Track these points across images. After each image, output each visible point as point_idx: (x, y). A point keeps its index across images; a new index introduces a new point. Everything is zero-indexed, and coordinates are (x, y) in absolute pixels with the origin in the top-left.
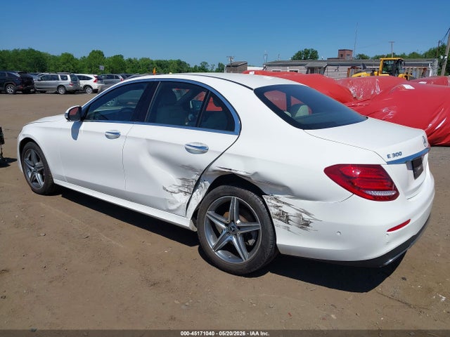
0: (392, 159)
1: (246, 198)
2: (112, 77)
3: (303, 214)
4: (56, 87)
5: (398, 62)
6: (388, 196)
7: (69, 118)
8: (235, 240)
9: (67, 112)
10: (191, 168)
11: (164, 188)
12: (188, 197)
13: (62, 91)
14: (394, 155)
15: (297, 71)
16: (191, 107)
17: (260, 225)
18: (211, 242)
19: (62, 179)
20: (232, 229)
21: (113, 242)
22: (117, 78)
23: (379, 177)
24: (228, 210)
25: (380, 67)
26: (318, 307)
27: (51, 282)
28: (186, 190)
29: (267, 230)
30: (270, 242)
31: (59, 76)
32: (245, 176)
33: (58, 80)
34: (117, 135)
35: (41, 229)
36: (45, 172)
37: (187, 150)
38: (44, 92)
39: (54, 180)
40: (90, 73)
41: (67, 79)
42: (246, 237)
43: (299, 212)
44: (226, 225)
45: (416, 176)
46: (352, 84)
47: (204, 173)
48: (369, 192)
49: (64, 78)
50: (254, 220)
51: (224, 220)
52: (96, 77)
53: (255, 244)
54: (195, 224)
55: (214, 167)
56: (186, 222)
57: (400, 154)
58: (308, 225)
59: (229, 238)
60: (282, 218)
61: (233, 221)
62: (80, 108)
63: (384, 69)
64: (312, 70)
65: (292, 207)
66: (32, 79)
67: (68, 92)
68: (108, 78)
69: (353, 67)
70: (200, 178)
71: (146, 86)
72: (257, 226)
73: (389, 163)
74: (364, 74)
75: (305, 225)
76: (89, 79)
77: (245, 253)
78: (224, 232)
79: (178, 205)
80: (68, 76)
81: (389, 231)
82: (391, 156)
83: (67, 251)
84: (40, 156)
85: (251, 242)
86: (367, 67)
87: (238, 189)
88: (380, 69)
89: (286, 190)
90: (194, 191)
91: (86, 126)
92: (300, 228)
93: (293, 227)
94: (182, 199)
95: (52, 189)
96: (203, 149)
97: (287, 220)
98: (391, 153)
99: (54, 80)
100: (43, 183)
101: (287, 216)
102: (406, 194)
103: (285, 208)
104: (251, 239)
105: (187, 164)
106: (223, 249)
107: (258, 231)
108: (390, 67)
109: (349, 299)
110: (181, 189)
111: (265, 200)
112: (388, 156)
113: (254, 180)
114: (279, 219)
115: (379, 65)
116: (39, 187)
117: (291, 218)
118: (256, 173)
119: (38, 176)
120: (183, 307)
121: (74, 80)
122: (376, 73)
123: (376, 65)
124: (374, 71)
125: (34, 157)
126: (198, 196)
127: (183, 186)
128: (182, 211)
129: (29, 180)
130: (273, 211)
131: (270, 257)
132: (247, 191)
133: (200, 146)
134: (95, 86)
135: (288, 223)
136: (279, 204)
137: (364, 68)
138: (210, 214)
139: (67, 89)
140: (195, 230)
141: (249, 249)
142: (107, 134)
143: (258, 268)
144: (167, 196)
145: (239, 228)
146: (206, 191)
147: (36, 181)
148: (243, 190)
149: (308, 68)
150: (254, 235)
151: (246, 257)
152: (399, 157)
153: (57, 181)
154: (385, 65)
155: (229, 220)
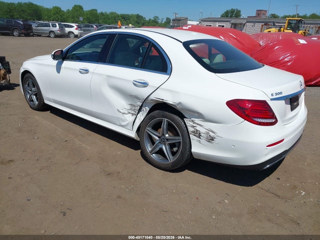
0: (275, 97)
1: (173, 120)
2: (88, 26)
3: (210, 132)
4: (48, 32)
5: (300, 21)
6: (269, 123)
7: (54, 57)
8: (164, 148)
9: (53, 53)
10: (136, 97)
11: (118, 110)
12: (135, 117)
13: (52, 35)
14: (276, 94)
15: (223, 26)
16: (141, 51)
17: (181, 138)
18: (149, 148)
19: (50, 100)
20: (163, 140)
21: (84, 145)
22: (92, 27)
23: (265, 109)
24: (161, 127)
25: (286, 25)
26: (217, 195)
27: (41, 169)
28: (133, 112)
29: (186, 142)
30: (188, 150)
31: (50, 24)
32: (173, 105)
33: (50, 27)
34: (87, 71)
35: (35, 134)
36: (39, 95)
37: (134, 84)
38: (40, 36)
39: (45, 100)
40: (73, 22)
41: (56, 27)
42: (172, 146)
43: (207, 131)
44: (159, 137)
45: (292, 109)
46: (262, 38)
47: (145, 101)
48: (256, 120)
49: (54, 26)
50: (178, 135)
51: (157, 134)
52: (77, 26)
53: (177, 151)
54: (138, 135)
55: (152, 97)
56: (132, 134)
57: (281, 93)
58: (213, 140)
59: (160, 146)
60: (196, 135)
61: (164, 135)
62: (62, 51)
63: (289, 26)
64: (235, 25)
65: (203, 127)
66: (31, 25)
67: (57, 36)
68: (85, 27)
69: (266, 24)
70: (142, 104)
71: (107, 37)
72: (180, 139)
73: (272, 99)
74: (273, 30)
75: (211, 139)
76: (72, 27)
77: (171, 156)
78: (157, 142)
79: (127, 122)
80: (57, 24)
81: (267, 146)
82: (274, 94)
83: (52, 150)
84: (35, 84)
85: (175, 149)
86: (276, 24)
87: (167, 113)
88: (286, 26)
89: (200, 116)
90: (138, 113)
91: (66, 64)
92: (208, 141)
93: (203, 141)
94: (130, 118)
95: (44, 107)
96: (145, 85)
97: (199, 136)
98: (274, 93)
99: (47, 27)
100: (37, 103)
101: (200, 133)
102: (283, 122)
104: (175, 147)
105: (134, 94)
106: (156, 153)
107: (180, 142)
108: (293, 25)
109: (239, 191)
110: (130, 111)
111: (186, 121)
112: (272, 95)
113: (178, 107)
114: (194, 135)
115: (285, 23)
116: (34, 105)
117: (202, 134)
118: (180, 103)
119: (34, 98)
120: (127, 190)
121: (61, 27)
122: (282, 29)
123: (282, 23)
124: (281, 28)
125: (31, 85)
126: (141, 117)
127: (131, 109)
128: (130, 127)
129: (28, 100)
130: (190, 129)
131: (187, 160)
132: (173, 115)
133: (143, 82)
134: (76, 32)
135: (200, 138)
136: (194, 125)
137: (274, 25)
138: (149, 129)
139: (56, 34)
140: (139, 139)
141: (174, 154)
142: (81, 70)
143: (178, 167)
144: (120, 116)
145: (167, 140)
146: (146, 113)
147: (33, 101)
148: (171, 114)
149: (232, 24)
150: (177, 145)
151: (171, 159)
152: (280, 96)
153: (46, 102)
154: (289, 23)
155: (161, 134)
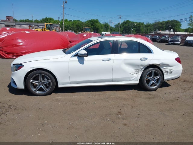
103: (167, 70)
154: (47, 26)
